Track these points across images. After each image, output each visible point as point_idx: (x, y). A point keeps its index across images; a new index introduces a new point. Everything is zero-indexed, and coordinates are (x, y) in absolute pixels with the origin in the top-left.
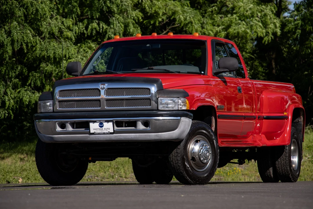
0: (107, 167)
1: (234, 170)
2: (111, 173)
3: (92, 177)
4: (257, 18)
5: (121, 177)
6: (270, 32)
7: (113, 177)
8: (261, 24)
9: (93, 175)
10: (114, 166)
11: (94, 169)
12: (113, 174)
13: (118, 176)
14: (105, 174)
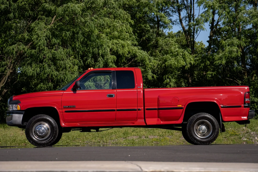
0: (96, 137)
1: (165, 139)
2: (99, 140)
3: (88, 142)
4: (180, 56)
5: (104, 142)
6: (188, 63)
7: (99, 142)
8: (183, 59)
9: (89, 141)
10: (101, 136)
11: (89, 138)
12: (100, 141)
13: (102, 141)
14: (95, 141)
